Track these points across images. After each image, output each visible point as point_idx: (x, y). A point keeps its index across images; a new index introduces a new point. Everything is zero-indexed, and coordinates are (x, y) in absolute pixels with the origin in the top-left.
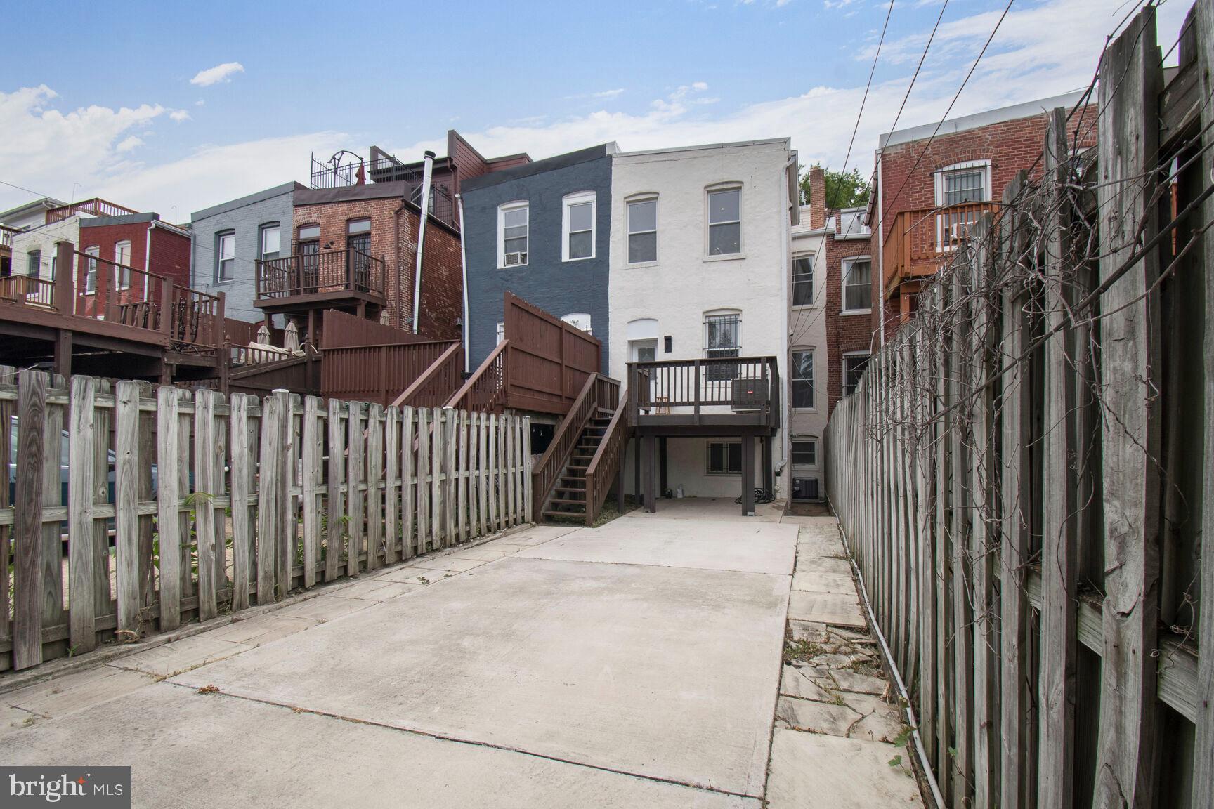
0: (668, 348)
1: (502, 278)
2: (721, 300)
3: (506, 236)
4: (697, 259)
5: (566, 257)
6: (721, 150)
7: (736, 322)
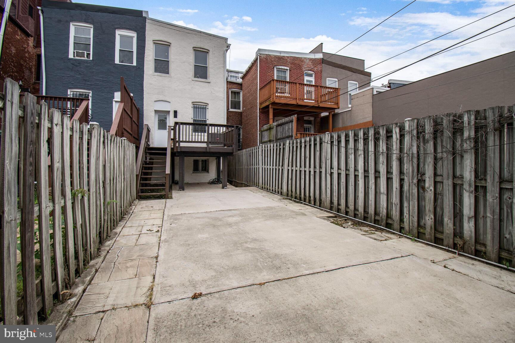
0: (175, 116)
1: (73, 64)
2: (201, 98)
3: (75, 40)
4: (189, 78)
5: (117, 61)
6: (200, 34)
7: (205, 108)
